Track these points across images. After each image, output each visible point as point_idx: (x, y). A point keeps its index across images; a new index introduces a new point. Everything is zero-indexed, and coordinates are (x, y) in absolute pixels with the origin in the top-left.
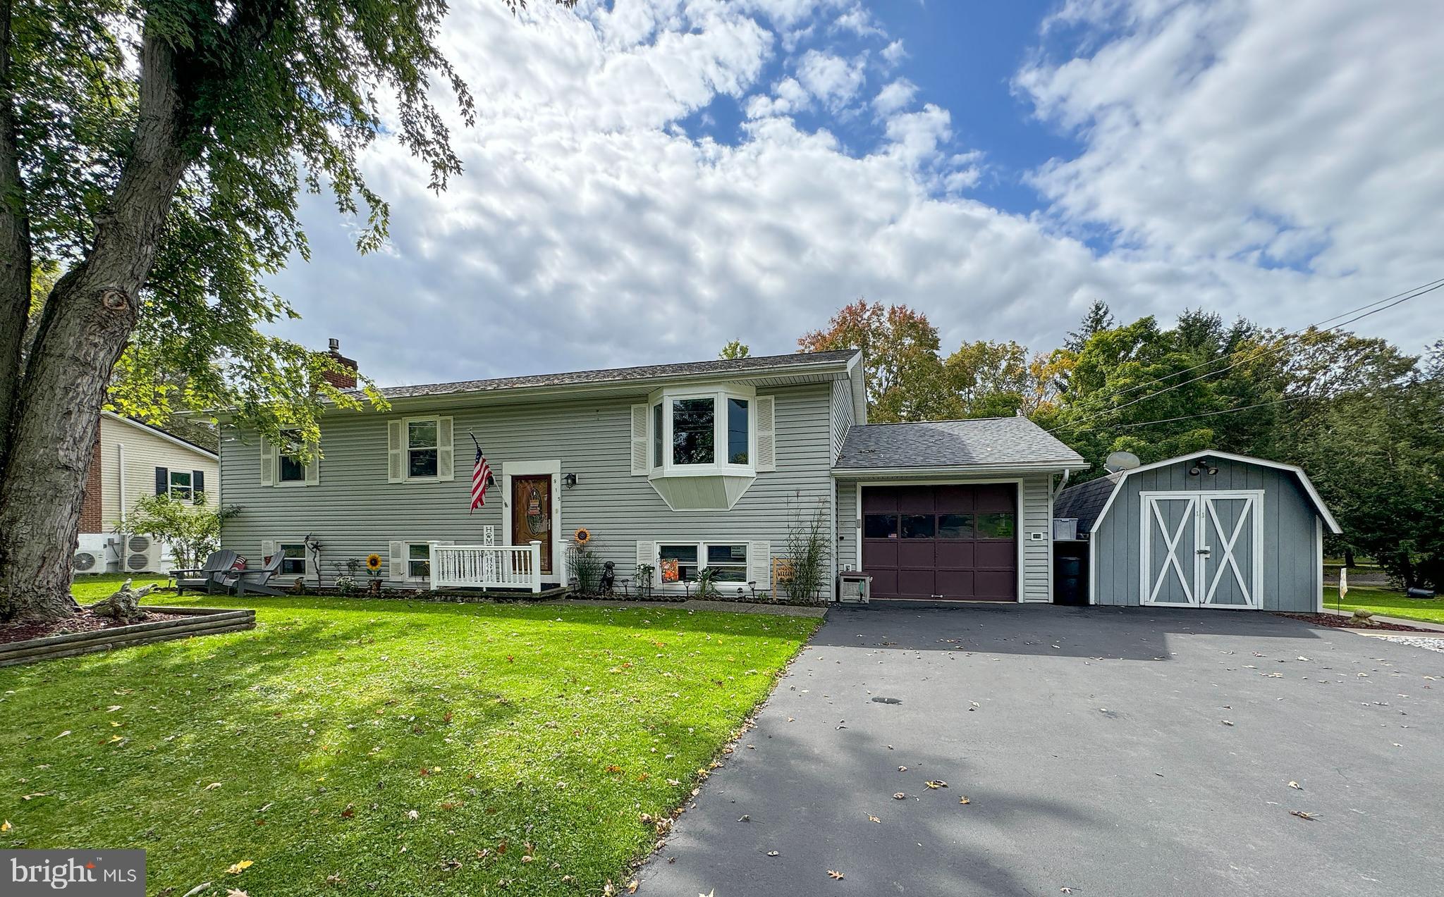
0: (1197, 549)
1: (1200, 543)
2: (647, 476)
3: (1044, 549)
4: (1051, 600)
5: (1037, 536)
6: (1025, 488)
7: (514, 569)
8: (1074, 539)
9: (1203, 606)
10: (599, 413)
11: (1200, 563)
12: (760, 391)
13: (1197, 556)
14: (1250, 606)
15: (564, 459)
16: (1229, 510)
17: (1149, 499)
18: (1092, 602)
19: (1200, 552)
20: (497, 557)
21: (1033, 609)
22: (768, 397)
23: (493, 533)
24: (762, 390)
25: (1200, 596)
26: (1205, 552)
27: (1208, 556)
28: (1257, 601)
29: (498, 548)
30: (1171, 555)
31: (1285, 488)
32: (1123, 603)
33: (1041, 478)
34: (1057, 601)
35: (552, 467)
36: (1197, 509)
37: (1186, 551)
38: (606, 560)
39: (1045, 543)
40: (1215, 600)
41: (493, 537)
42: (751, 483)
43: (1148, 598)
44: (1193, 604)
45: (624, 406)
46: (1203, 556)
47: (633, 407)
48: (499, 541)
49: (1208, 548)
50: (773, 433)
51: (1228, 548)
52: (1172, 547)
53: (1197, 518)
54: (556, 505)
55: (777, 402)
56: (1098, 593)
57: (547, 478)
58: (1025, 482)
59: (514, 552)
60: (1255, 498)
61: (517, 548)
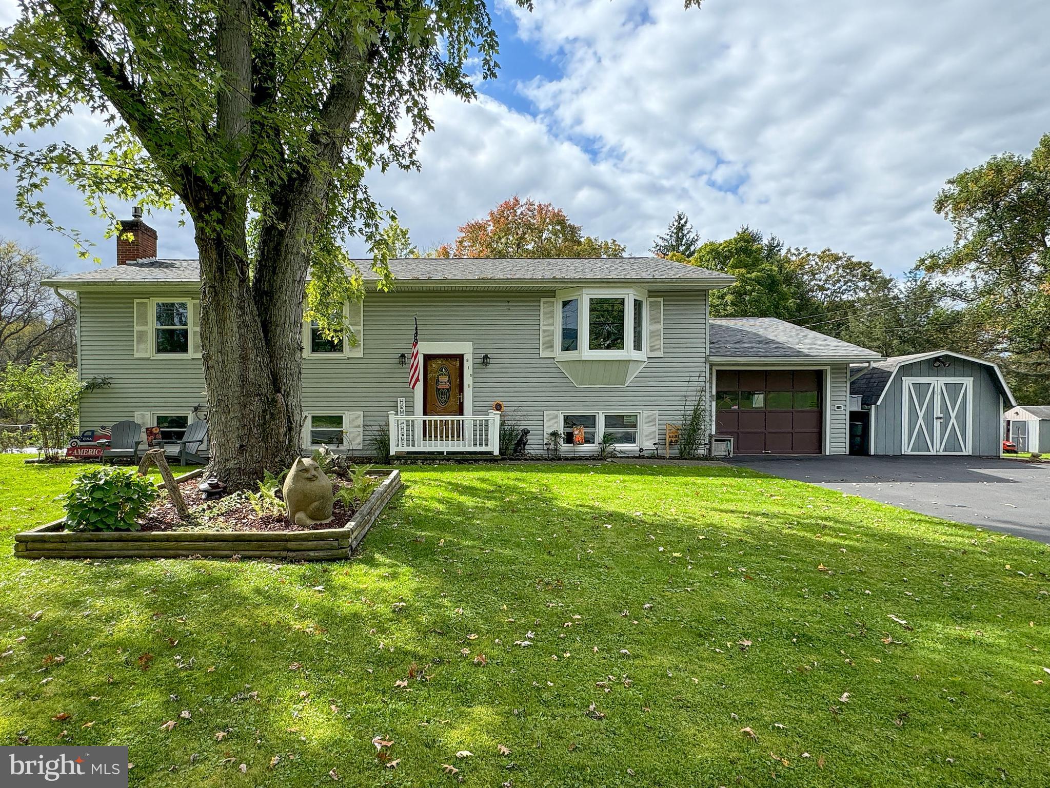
0: (935, 416)
1: (937, 413)
2: (554, 358)
3: (844, 417)
4: (848, 453)
5: (838, 408)
6: (832, 373)
7: (425, 435)
8: (860, 410)
9: (939, 454)
10: (510, 304)
11: (937, 424)
12: (650, 294)
13: (935, 420)
14: (964, 453)
15: (477, 341)
16: (954, 389)
17: (908, 382)
18: (872, 453)
19: (937, 418)
20: (408, 426)
21: (835, 458)
22: (659, 299)
23: (404, 405)
24: (652, 293)
25: (937, 448)
26: (940, 418)
27: (942, 420)
28: (968, 451)
29: (411, 418)
30: (921, 421)
31: (984, 375)
32: (891, 454)
33: (842, 367)
34: (851, 453)
35: (465, 348)
36: (936, 390)
37: (929, 418)
38: (522, 428)
39: (844, 412)
40: (945, 450)
41: (404, 408)
42: (643, 366)
43: (907, 450)
44: (933, 453)
45: (535, 299)
46: (939, 421)
47: (542, 300)
48: (410, 411)
49: (942, 415)
50: (661, 327)
51: (953, 415)
52: (921, 414)
53: (935, 396)
54: (468, 380)
55: (665, 303)
56: (876, 447)
57: (460, 357)
58: (832, 369)
59: (425, 422)
60: (968, 382)
61: (427, 418)
